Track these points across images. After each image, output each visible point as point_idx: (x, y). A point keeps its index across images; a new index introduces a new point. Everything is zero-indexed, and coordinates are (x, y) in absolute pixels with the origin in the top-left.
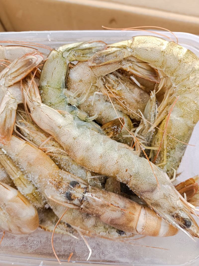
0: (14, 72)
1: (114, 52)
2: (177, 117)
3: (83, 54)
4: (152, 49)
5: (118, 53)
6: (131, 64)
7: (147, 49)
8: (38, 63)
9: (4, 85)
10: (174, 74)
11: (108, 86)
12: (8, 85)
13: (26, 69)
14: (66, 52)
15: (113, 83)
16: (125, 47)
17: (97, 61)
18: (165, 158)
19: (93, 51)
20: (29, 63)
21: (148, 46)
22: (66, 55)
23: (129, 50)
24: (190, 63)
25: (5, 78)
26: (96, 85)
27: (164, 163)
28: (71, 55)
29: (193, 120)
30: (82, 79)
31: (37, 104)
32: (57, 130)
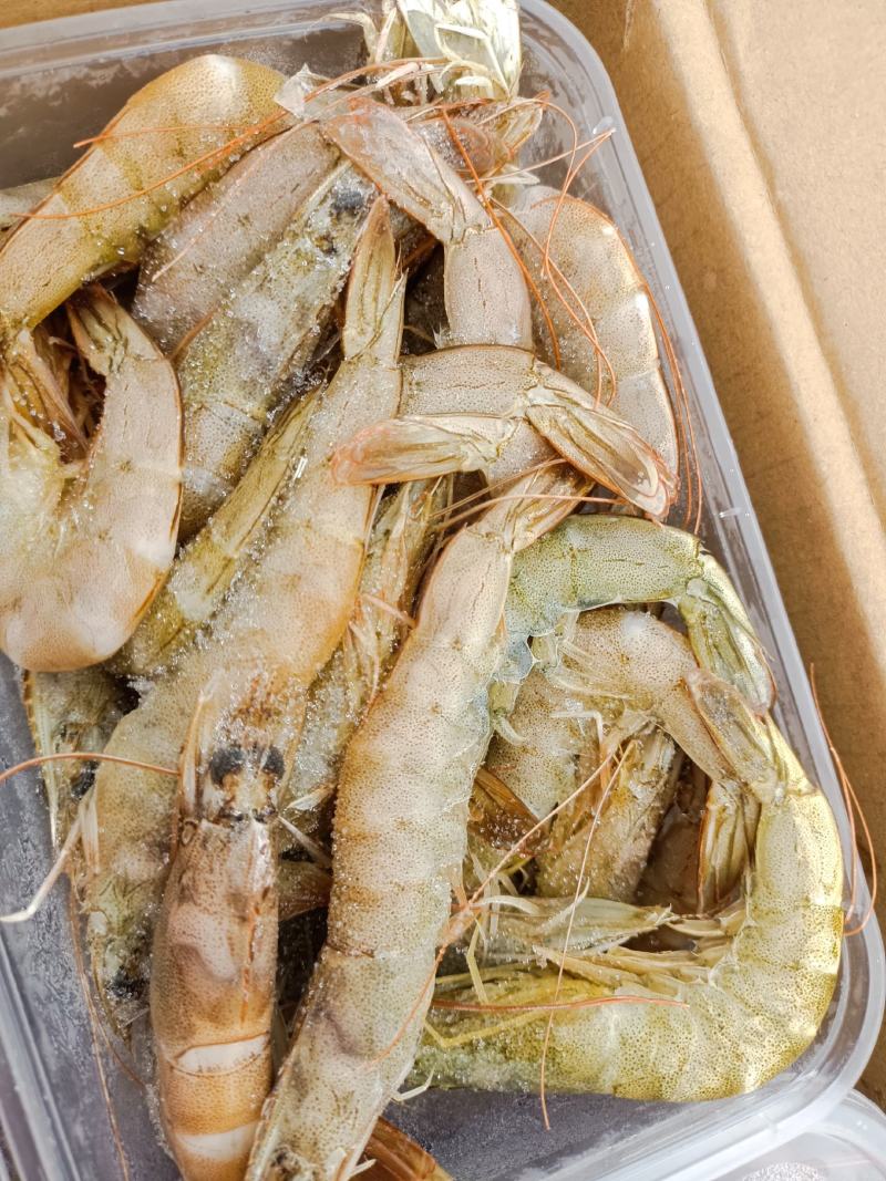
0: (585, 428)
1: (756, 746)
2: (617, 1026)
3: (716, 647)
4: (803, 865)
5: (758, 759)
6: (731, 809)
7: (799, 849)
8: (640, 502)
9: (534, 406)
10: (750, 961)
11: (632, 751)
12: (533, 419)
13: (612, 468)
14: (705, 586)
15: (649, 767)
16: (781, 773)
17: (709, 701)
18: (461, 1038)
19: (737, 675)
20: (632, 471)
21: (811, 846)
22: (696, 589)
23: (779, 792)
24: (799, 1002)
25: (557, 401)
26: (627, 711)
27: (443, 1043)
28: (700, 607)
29: (624, 1081)
30: (632, 664)
31: (507, 538)
32: (445, 641)
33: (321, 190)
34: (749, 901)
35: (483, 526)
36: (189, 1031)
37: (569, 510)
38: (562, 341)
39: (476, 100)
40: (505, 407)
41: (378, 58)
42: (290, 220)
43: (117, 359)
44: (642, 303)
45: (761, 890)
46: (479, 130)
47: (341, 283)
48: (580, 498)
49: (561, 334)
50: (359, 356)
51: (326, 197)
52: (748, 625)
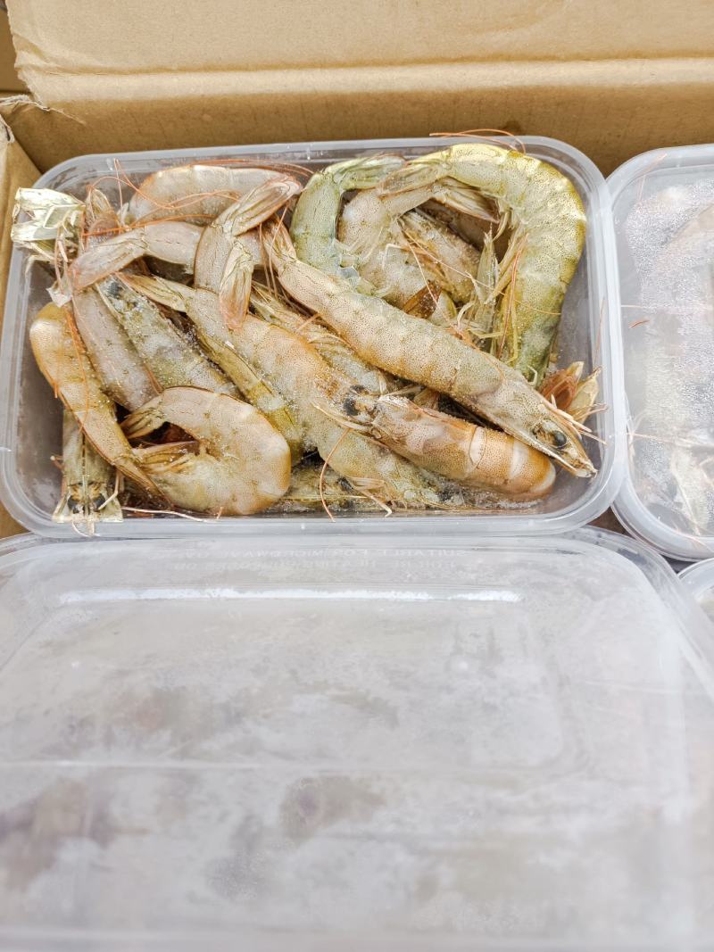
0: (248, 210)
1: (420, 171)
2: (532, 272)
3: (368, 177)
4: (482, 163)
5: (426, 171)
6: (447, 191)
7: (474, 164)
8: (290, 194)
9: (232, 231)
10: (522, 202)
11: (410, 234)
12: (238, 233)
13: (270, 203)
14: (338, 175)
15: (420, 228)
16: (437, 162)
17: (392, 187)
18: (515, 347)
19: (384, 171)
20: (275, 194)
21: (476, 157)
22: (338, 179)
23: (444, 166)
24: (547, 183)
25: (232, 220)
26: (389, 230)
28: (347, 179)
30: (366, 220)
31: (289, 260)
32: (327, 300)
33: (106, 300)
34: (494, 195)
35: (280, 270)
36: (462, 453)
37: (285, 229)
38: (207, 212)
39: (82, 219)
40: (228, 244)
41: (52, 258)
42: (115, 320)
43: (158, 413)
44: (198, 168)
45: (491, 187)
46: (97, 222)
47: (151, 302)
48: (280, 222)
49: (203, 212)
50: (186, 305)
51: (110, 300)
52: (363, 159)
